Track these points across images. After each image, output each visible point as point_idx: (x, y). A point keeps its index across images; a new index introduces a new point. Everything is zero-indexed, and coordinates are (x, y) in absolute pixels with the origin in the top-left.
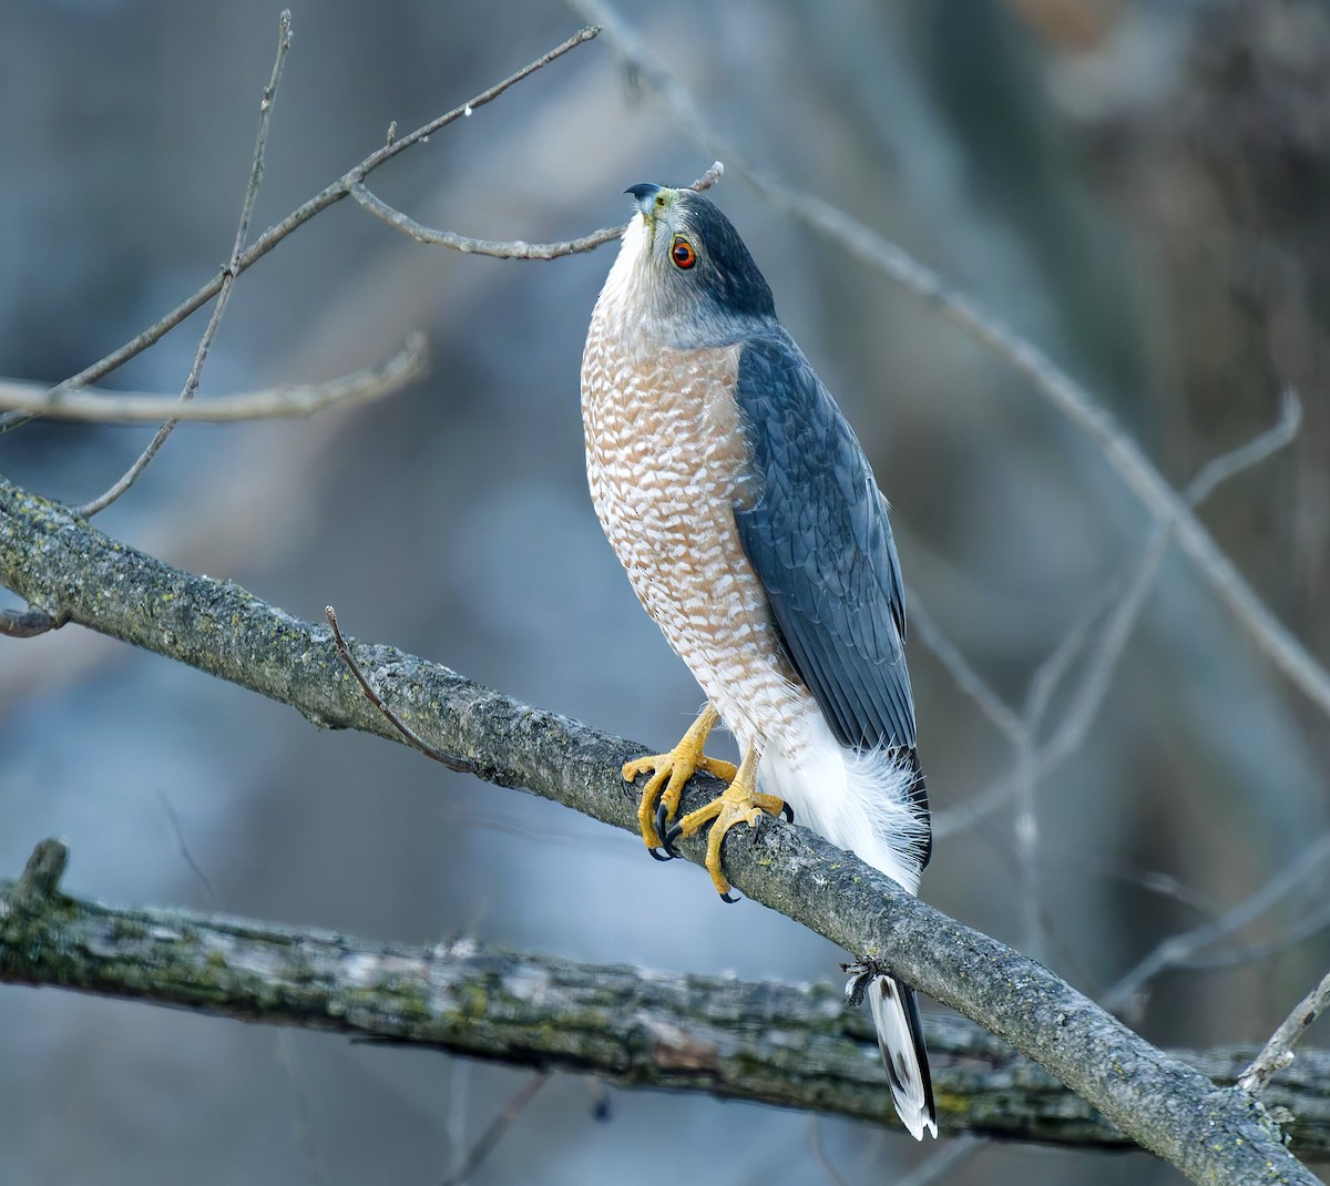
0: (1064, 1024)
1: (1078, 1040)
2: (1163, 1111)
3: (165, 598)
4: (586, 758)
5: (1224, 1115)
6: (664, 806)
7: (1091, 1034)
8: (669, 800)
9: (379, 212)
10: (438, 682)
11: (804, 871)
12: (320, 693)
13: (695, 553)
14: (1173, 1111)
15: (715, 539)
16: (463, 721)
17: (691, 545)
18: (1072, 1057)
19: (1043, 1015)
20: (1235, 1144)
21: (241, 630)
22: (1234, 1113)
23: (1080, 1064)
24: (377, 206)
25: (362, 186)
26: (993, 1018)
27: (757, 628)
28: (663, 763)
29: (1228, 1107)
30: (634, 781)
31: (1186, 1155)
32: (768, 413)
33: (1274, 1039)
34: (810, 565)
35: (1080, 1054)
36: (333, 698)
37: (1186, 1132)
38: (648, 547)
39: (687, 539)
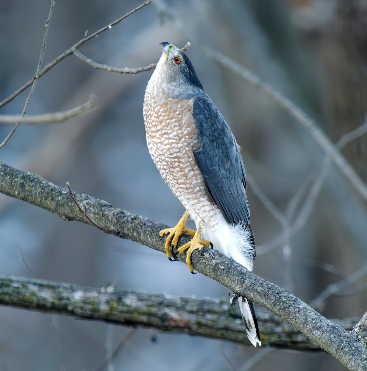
0: (298, 311)
1: (303, 317)
2: (329, 339)
3: (16, 180)
4: (148, 229)
5: (349, 340)
6: (173, 244)
7: (307, 315)
8: (174, 242)
9: (82, 59)
10: (102, 206)
11: (217, 264)
12: (65, 209)
13: (181, 165)
14: (332, 338)
15: (188, 160)
16: (110, 218)
17: (180, 162)
18: (301, 322)
19: (292, 309)
20: (352, 349)
21: (39, 190)
22: (352, 339)
23: (304, 324)
24: (82, 56)
25: (77, 51)
26: (276, 310)
27: (201, 188)
28: (172, 231)
29: (350, 337)
30: (163, 236)
31: (337, 352)
32: (203, 120)
33: (364, 316)
34: (217, 168)
35: (303, 321)
36: (69, 211)
37: (337, 345)
38: (166, 163)
39: (179, 161)
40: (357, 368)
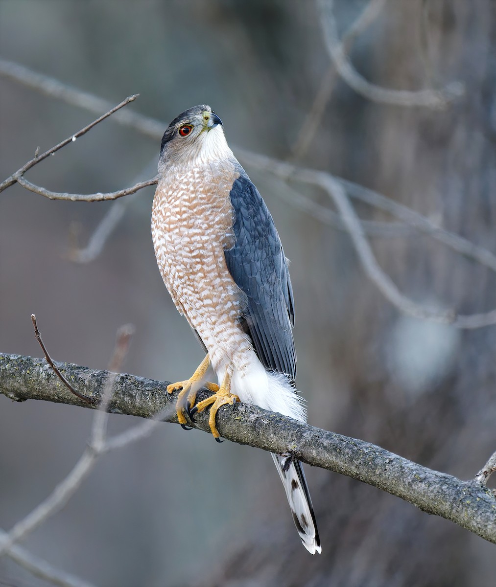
0: (389, 463)
1: (397, 468)
2: (440, 491)
4: (147, 388)
5: (470, 490)
6: (188, 401)
7: (403, 466)
8: (191, 399)
11: (257, 420)
12: (15, 382)
13: (205, 267)
14: (445, 490)
16: (86, 382)
17: (203, 263)
18: (394, 475)
19: (379, 461)
20: (476, 500)
22: (474, 489)
23: (398, 479)
24: (30, 186)
25: (22, 178)
26: (353, 467)
28: (186, 384)
29: (472, 487)
30: (172, 394)
31: (452, 508)
32: (241, 205)
33: (492, 458)
34: (258, 277)
35: (398, 474)
36: (21, 382)
37: (453, 498)
38: (184, 267)
39: (201, 261)
40: (486, 524)
